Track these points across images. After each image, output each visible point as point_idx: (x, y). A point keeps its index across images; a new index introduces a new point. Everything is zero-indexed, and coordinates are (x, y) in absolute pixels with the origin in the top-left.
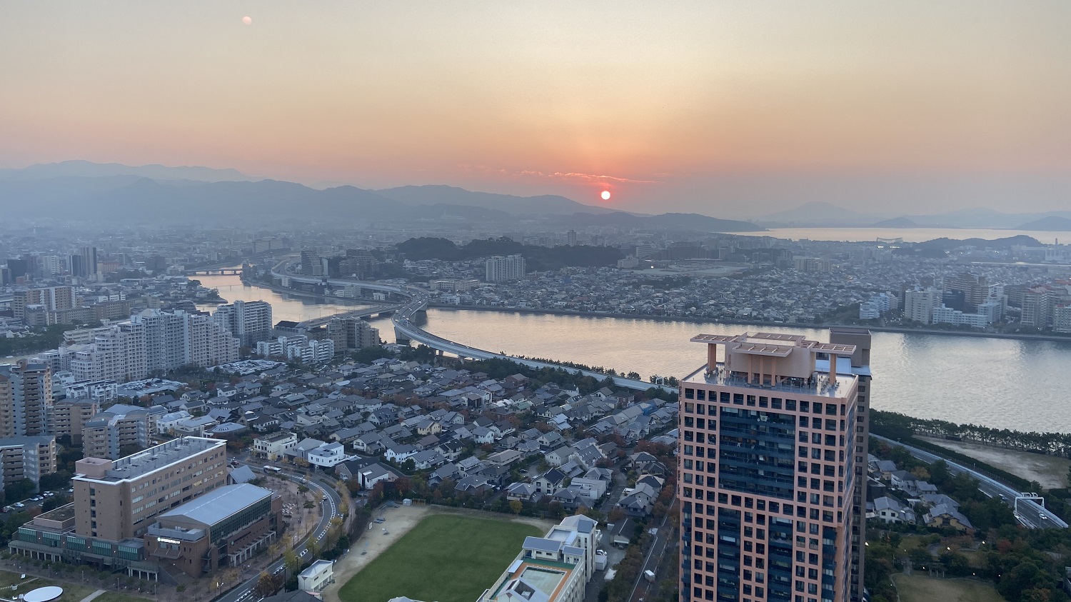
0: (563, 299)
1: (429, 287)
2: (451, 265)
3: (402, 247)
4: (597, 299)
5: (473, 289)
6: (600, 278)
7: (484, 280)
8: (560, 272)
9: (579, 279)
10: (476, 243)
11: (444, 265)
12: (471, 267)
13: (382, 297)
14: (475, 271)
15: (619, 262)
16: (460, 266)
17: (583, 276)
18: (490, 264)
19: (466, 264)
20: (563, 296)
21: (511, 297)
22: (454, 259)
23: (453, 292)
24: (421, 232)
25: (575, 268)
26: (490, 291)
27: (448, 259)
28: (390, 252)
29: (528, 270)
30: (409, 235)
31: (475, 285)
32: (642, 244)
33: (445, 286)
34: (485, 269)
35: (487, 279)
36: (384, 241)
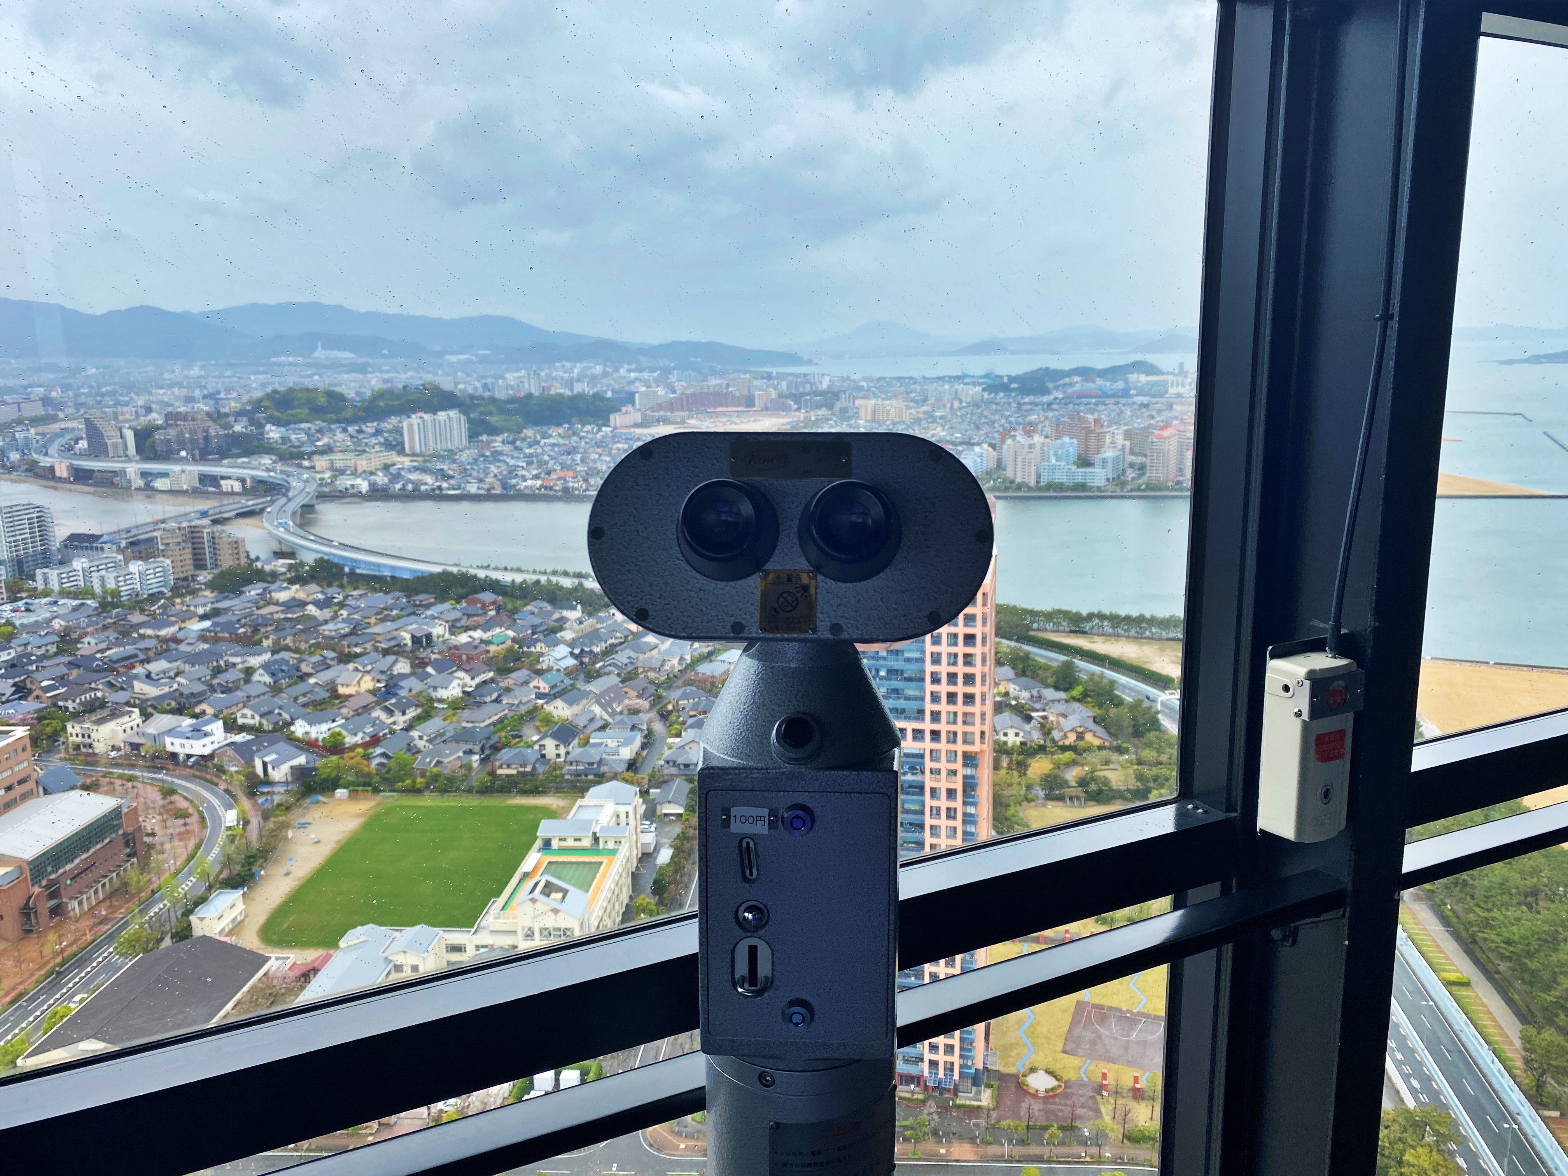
0: (536, 477)
1: (313, 467)
2: (345, 430)
3: (257, 405)
4: (587, 474)
5: (386, 467)
6: (586, 443)
7: (402, 452)
8: (522, 435)
9: (554, 445)
10: (382, 395)
11: (331, 430)
12: (378, 432)
13: (237, 487)
14: (386, 439)
15: (612, 417)
16: (360, 431)
17: (561, 441)
18: (410, 427)
19: (370, 428)
20: (535, 472)
21: (452, 477)
22: (350, 421)
23: (355, 473)
24: (283, 379)
25: (545, 428)
26: (416, 469)
27: (338, 421)
28: (239, 414)
29: (473, 435)
30: (263, 385)
31: (389, 461)
32: (644, 389)
33: (339, 465)
34: (402, 435)
35: (407, 451)
36: (222, 396)
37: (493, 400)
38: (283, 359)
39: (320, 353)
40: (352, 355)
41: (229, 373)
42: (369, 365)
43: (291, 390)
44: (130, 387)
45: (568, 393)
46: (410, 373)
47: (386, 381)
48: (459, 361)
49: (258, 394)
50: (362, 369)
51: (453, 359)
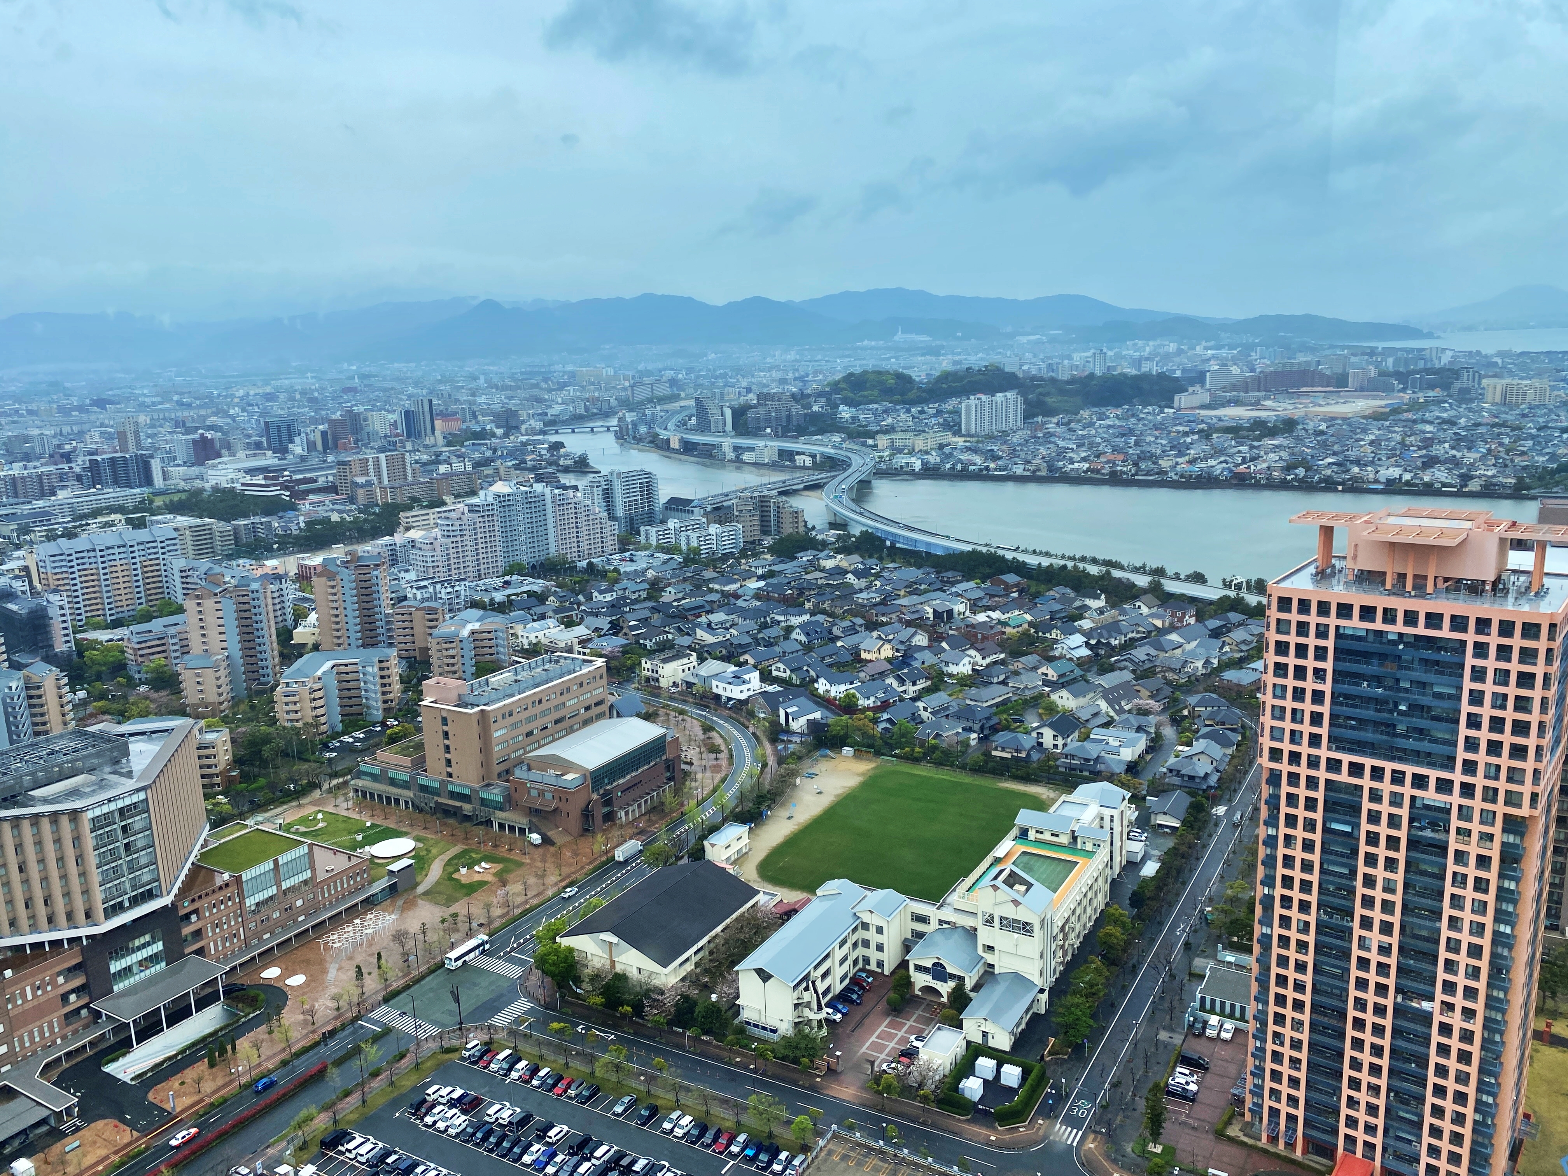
0: (1084, 459)
1: (876, 446)
2: (908, 411)
3: (836, 387)
4: (1139, 457)
5: (941, 447)
6: (1144, 425)
7: (957, 433)
8: (1079, 417)
9: (1109, 427)
10: (946, 377)
11: (896, 411)
12: (939, 413)
13: (808, 461)
14: (945, 420)
15: (1177, 398)
16: (922, 412)
17: (1117, 422)
18: (968, 407)
19: (931, 409)
20: (1083, 455)
21: (1001, 458)
22: (913, 403)
23: (911, 453)
24: (864, 362)
25: (1103, 409)
26: (968, 449)
27: (903, 402)
28: (819, 395)
29: (1028, 416)
30: (846, 368)
31: (944, 441)
32: (1217, 367)
33: (899, 444)
34: (960, 417)
35: (963, 432)
36: (810, 378)
37: (1053, 380)
38: (866, 343)
39: (899, 337)
40: (929, 339)
41: (819, 357)
42: (943, 347)
43: (865, 372)
44: (739, 371)
45: (1134, 372)
46: (980, 355)
47: (955, 363)
48: (1029, 341)
49: (838, 377)
50: (935, 352)
51: (1024, 339)
